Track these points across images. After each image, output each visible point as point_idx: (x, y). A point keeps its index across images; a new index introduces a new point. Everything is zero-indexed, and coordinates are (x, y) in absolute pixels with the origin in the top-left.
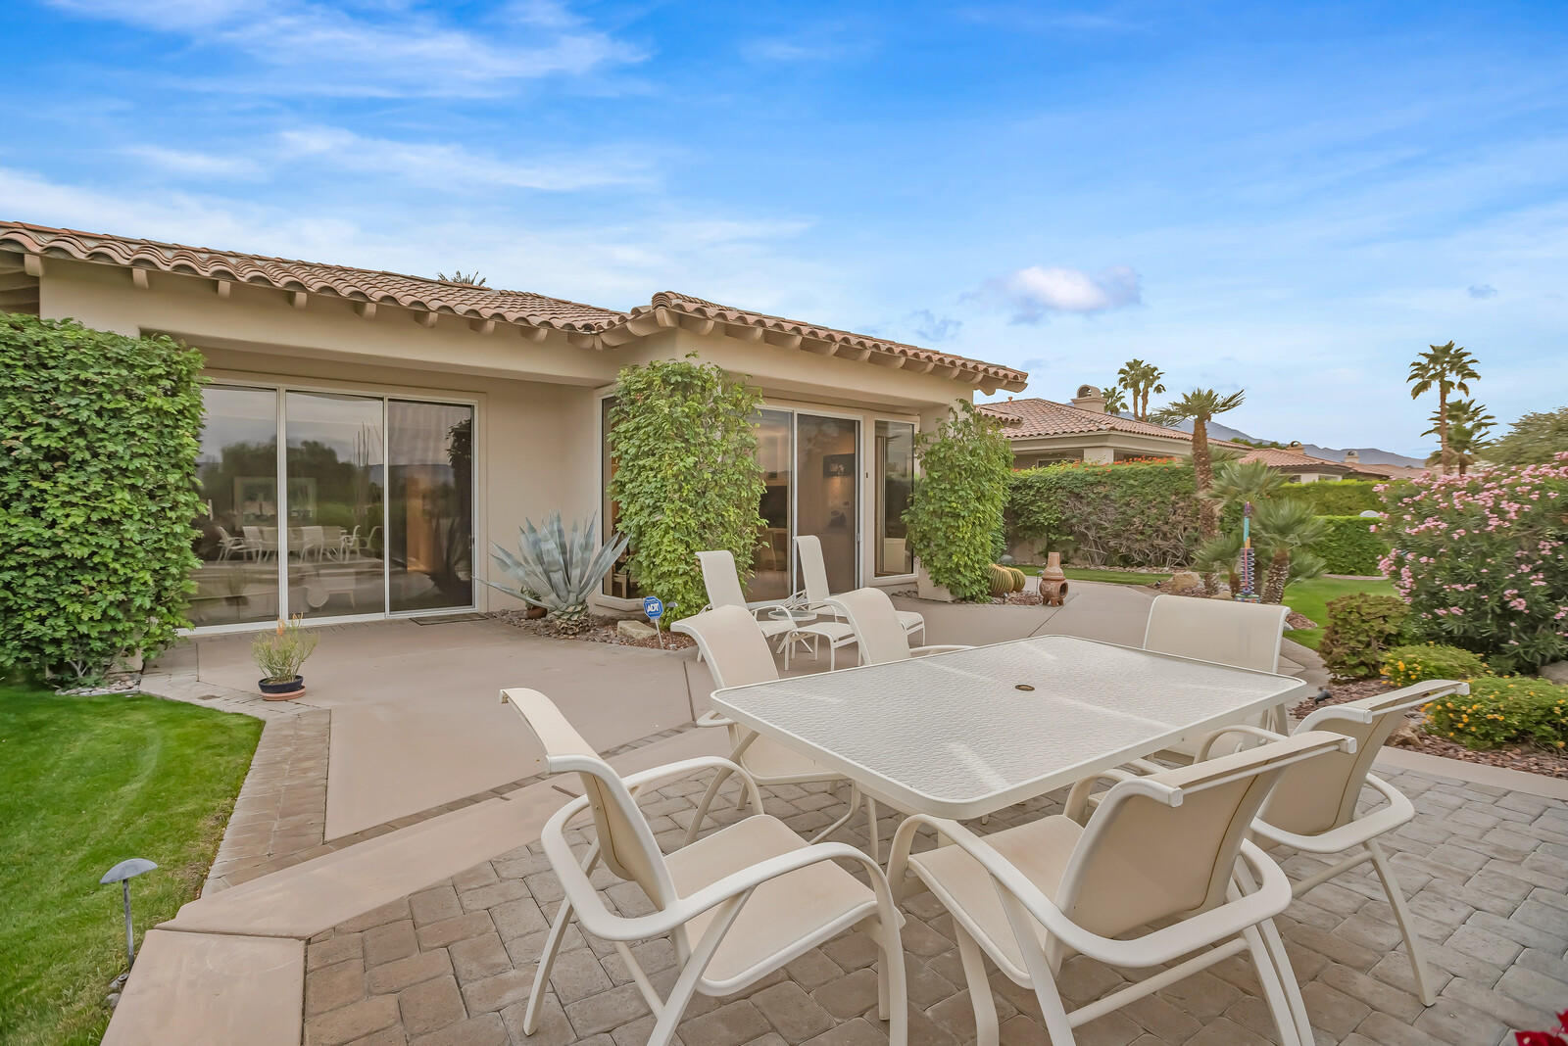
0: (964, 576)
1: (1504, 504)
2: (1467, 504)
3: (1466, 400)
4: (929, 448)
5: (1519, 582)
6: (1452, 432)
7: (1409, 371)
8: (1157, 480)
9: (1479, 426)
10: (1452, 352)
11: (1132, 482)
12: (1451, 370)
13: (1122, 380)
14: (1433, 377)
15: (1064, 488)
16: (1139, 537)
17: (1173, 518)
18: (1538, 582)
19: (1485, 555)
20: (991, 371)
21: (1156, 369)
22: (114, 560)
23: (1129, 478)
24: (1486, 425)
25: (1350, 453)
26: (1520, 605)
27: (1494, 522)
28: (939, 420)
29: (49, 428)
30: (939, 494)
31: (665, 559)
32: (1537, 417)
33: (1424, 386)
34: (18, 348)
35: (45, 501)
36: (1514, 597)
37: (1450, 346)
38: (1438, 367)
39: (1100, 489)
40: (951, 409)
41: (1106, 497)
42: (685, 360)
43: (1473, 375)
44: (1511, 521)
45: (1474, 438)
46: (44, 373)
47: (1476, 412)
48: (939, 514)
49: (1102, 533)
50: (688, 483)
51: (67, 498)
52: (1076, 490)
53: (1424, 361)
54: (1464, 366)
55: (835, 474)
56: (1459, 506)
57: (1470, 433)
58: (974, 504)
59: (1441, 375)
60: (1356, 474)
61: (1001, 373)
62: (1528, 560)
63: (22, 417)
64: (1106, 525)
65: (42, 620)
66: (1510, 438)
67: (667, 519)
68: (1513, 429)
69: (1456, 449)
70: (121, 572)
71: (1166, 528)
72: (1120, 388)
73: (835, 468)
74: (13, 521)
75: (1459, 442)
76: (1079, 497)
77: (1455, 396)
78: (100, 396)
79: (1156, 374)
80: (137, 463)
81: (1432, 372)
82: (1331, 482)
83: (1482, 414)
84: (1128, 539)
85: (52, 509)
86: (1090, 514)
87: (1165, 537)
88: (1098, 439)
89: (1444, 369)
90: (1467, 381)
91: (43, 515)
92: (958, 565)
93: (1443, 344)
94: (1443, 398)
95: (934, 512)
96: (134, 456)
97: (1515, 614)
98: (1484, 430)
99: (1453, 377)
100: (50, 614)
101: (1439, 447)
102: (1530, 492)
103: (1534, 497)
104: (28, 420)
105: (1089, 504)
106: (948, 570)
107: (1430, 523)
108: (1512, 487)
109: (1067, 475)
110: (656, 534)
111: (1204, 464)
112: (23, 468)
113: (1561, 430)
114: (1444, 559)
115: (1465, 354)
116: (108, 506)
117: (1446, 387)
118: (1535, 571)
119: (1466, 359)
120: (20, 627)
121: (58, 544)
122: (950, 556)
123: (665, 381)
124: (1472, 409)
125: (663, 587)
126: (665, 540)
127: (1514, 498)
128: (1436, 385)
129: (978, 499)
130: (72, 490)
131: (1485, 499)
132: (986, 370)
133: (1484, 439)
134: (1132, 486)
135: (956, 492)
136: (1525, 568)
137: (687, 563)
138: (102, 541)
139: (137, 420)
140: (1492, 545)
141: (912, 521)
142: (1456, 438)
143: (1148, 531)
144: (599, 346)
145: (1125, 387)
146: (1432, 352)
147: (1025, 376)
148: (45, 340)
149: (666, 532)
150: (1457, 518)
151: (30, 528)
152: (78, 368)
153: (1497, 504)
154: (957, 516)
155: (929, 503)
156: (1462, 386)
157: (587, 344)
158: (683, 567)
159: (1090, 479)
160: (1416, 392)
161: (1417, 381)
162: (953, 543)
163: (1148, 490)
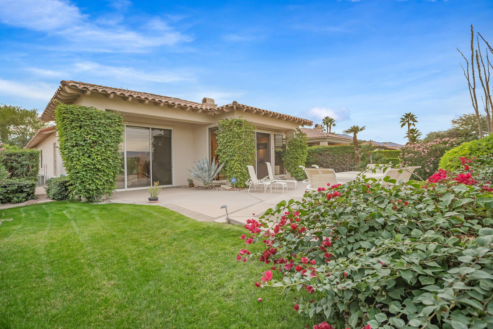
0: (299, 174)
1: (425, 150)
2: (417, 150)
3: (414, 128)
4: (289, 141)
5: (428, 166)
6: (411, 137)
7: (400, 120)
8: (342, 149)
9: (418, 135)
10: (411, 115)
11: (335, 150)
12: (411, 120)
13: (324, 122)
14: (406, 122)
15: (317, 152)
16: (337, 165)
17: (346, 159)
18: (431, 166)
19: (421, 161)
20: (305, 121)
21: (333, 119)
22: (106, 169)
23: (334, 149)
24: (420, 135)
25: (385, 143)
26: (428, 171)
27: (423, 154)
28: (292, 133)
29: (94, 135)
30: (292, 153)
31: (235, 168)
32: (432, 133)
33: (404, 124)
34: (86, 114)
35: (92, 154)
36: (427, 169)
37: (410, 114)
38: (407, 119)
39: (327, 152)
40: (294, 131)
41: (328, 154)
42: (239, 118)
43: (416, 121)
44: (426, 153)
45: (417, 139)
46: (92, 121)
47: (417, 132)
48: (293, 158)
49: (328, 164)
50: (241, 149)
51: (97, 153)
52: (320, 153)
53: (404, 117)
54: (414, 119)
55: (261, 149)
56: (416, 151)
57: (416, 137)
58: (301, 155)
59: (408, 121)
60: (388, 149)
61: (307, 121)
62: (429, 162)
63: (88, 132)
64: (328, 162)
65: (89, 184)
66: (426, 139)
67: (236, 158)
68: (427, 136)
69: (412, 141)
70: (107, 172)
71: (344, 162)
72: (323, 125)
73: (260, 147)
74: (86, 159)
75: (413, 140)
76: (321, 154)
77: (412, 127)
78: (105, 127)
79: (333, 121)
80: (112, 144)
81: (406, 120)
82: (382, 151)
83: (419, 132)
84: (334, 165)
85: (94, 156)
86: (324, 159)
87: (344, 165)
88: (324, 139)
89: (409, 120)
90: (415, 123)
91: (91, 157)
92: (298, 171)
93: (408, 113)
94: (409, 128)
95: (291, 157)
96: (112, 142)
97: (427, 173)
98: (419, 136)
99: (411, 122)
100: (92, 183)
101: (408, 141)
102: (429, 147)
103: (430, 148)
104: (89, 133)
105: (324, 156)
106: (295, 173)
107: (410, 154)
108: (426, 146)
109: (318, 149)
110: (233, 162)
111: (356, 144)
112: (88, 145)
113: (438, 136)
114: (414, 162)
115: (414, 116)
116: (106, 155)
117: (409, 125)
118: (431, 164)
119: (414, 117)
120: (85, 186)
121: (94, 165)
122: (296, 169)
123: (235, 124)
124: (416, 131)
125: (235, 175)
126: (236, 163)
127: (426, 149)
128: (407, 124)
129: (302, 154)
130: (98, 151)
131: (421, 149)
132: (304, 121)
133: (419, 139)
134: (335, 151)
135: (297, 152)
136: (429, 163)
137: (241, 169)
138: (104, 164)
139: (113, 133)
140: (422, 159)
141: (285, 160)
142: (413, 138)
143: (340, 163)
144: (213, 114)
145: (324, 124)
146: (406, 115)
147: (312, 122)
148: (92, 112)
149: (236, 162)
150: (416, 153)
151: (89, 160)
152: (100, 120)
153: (423, 150)
154: (297, 158)
155: (290, 155)
156: (413, 124)
157: (210, 114)
158: (240, 170)
159: (324, 149)
160: (402, 126)
161: (402, 123)
162: (296, 165)
163: (339, 152)
